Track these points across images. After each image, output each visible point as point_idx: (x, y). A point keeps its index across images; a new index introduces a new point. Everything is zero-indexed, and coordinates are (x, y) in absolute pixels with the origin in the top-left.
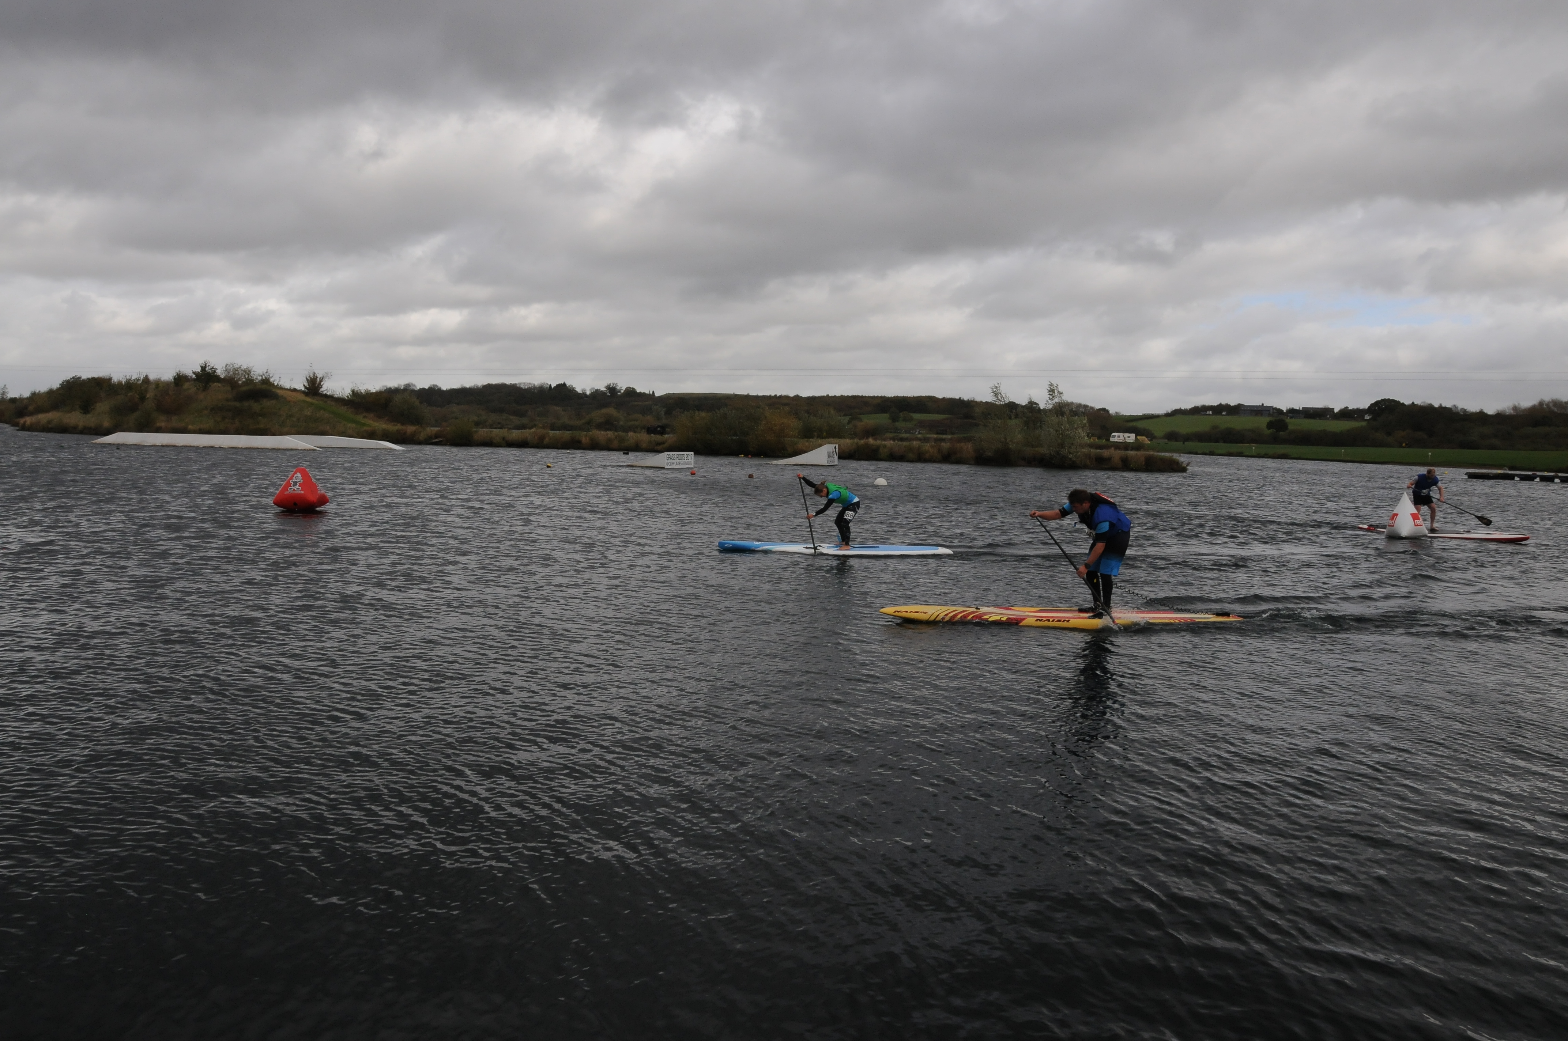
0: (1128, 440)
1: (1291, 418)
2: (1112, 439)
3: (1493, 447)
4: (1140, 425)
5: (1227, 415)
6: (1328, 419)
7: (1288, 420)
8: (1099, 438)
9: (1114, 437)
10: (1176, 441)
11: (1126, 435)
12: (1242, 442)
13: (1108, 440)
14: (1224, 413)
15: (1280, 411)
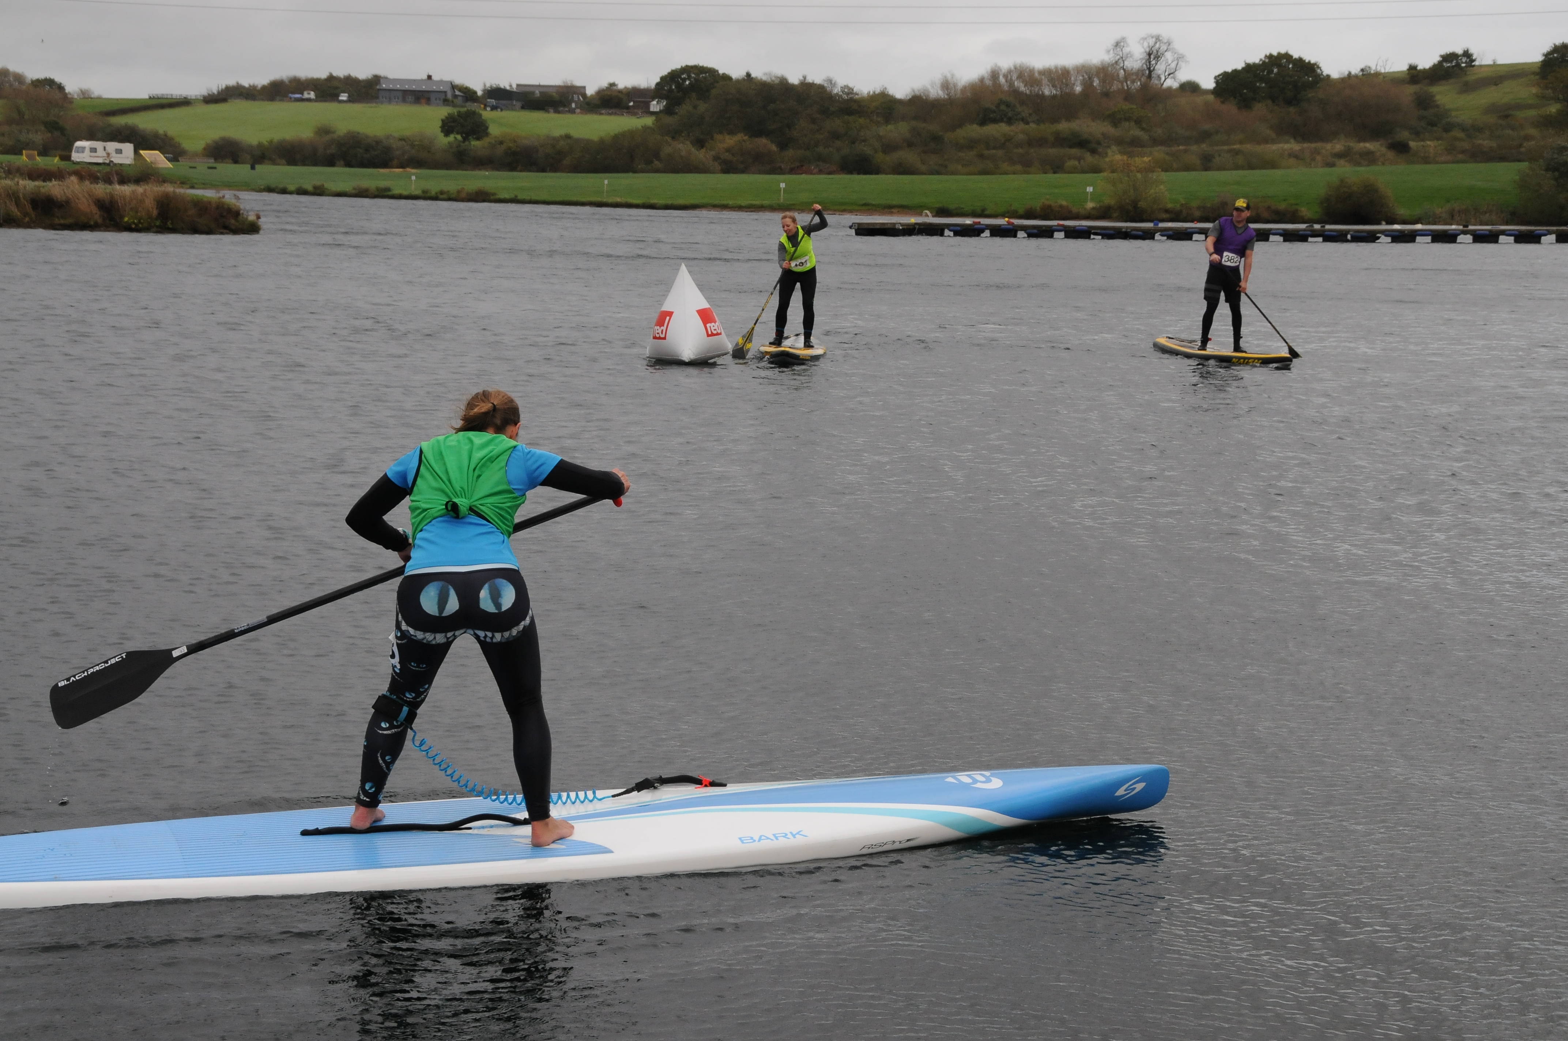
0: (117, 159)
1: (494, 108)
2: (75, 156)
3: (902, 169)
4: (144, 122)
5: (351, 100)
6: (572, 111)
7: (487, 114)
8: (44, 153)
9: (82, 150)
10: (236, 162)
11: (112, 146)
12: (385, 164)
13: (67, 158)
14: (344, 97)
15: (468, 95)
